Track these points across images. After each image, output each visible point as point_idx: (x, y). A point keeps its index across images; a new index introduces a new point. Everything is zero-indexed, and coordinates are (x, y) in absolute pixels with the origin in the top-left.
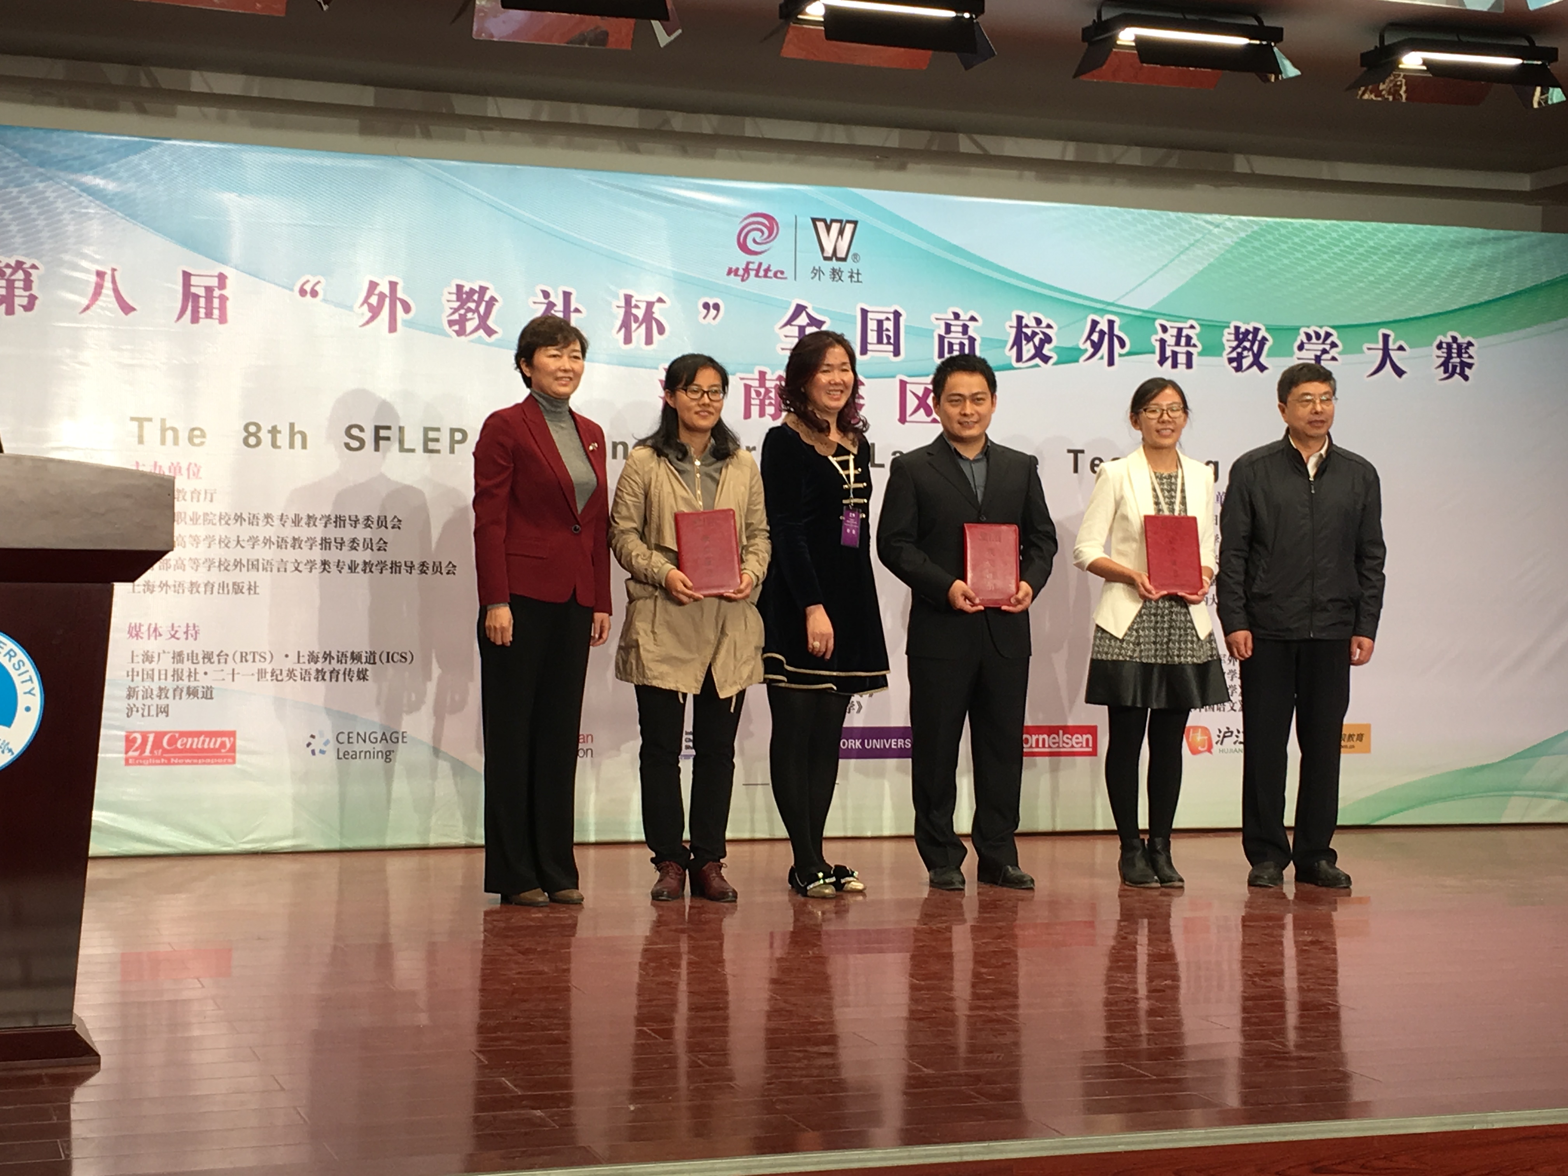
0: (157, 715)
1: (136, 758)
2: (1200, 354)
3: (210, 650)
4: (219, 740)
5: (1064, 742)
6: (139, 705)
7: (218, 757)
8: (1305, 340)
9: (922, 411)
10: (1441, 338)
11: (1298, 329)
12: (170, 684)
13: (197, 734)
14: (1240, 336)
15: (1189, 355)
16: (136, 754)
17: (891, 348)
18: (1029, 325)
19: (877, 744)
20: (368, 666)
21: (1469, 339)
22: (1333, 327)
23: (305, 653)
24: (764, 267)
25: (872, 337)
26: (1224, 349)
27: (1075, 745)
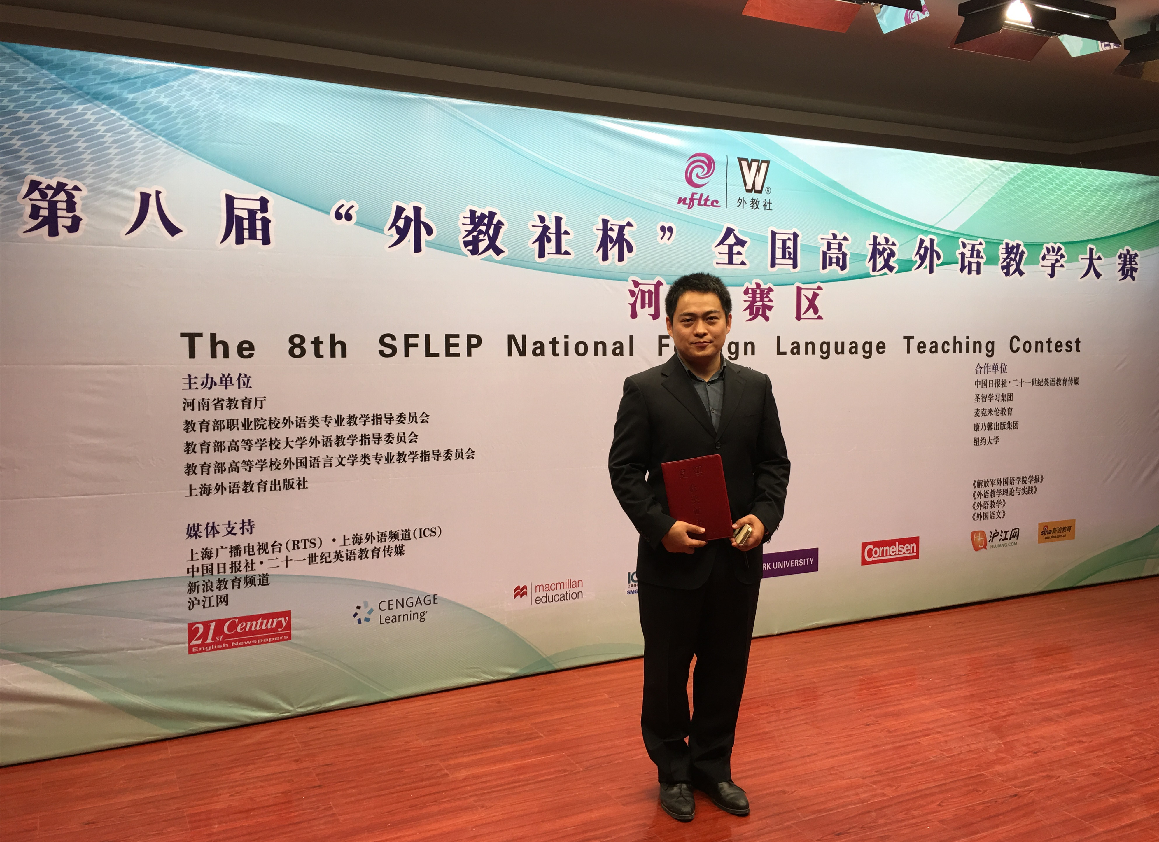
0: (217, 606)
1: (198, 646)
2: (985, 263)
3: (264, 542)
4: (275, 620)
5: (899, 551)
6: (201, 598)
7: (274, 636)
8: (1046, 253)
9: (811, 310)
10: (1121, 251)
11: (1041, 245)
12: (229, 575)
13: (255, 618)
14: (1009, 250)
15: (978, 264)
16: (199, 642)
17: (791, 262)
18: (881, 243)
19: (781, 565)
20: (403, 542)
21: (1136, 251)
22: (1062, 243)
23: (349, 536)
24: (704, 197)
25: (779, 253)
26: (999, 260)
27: (906, 552)
